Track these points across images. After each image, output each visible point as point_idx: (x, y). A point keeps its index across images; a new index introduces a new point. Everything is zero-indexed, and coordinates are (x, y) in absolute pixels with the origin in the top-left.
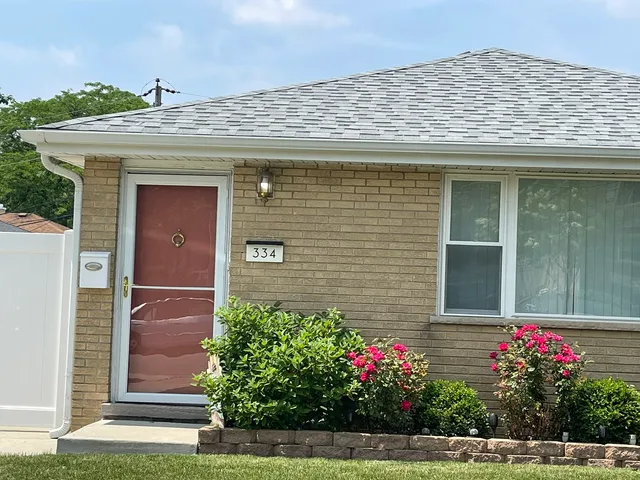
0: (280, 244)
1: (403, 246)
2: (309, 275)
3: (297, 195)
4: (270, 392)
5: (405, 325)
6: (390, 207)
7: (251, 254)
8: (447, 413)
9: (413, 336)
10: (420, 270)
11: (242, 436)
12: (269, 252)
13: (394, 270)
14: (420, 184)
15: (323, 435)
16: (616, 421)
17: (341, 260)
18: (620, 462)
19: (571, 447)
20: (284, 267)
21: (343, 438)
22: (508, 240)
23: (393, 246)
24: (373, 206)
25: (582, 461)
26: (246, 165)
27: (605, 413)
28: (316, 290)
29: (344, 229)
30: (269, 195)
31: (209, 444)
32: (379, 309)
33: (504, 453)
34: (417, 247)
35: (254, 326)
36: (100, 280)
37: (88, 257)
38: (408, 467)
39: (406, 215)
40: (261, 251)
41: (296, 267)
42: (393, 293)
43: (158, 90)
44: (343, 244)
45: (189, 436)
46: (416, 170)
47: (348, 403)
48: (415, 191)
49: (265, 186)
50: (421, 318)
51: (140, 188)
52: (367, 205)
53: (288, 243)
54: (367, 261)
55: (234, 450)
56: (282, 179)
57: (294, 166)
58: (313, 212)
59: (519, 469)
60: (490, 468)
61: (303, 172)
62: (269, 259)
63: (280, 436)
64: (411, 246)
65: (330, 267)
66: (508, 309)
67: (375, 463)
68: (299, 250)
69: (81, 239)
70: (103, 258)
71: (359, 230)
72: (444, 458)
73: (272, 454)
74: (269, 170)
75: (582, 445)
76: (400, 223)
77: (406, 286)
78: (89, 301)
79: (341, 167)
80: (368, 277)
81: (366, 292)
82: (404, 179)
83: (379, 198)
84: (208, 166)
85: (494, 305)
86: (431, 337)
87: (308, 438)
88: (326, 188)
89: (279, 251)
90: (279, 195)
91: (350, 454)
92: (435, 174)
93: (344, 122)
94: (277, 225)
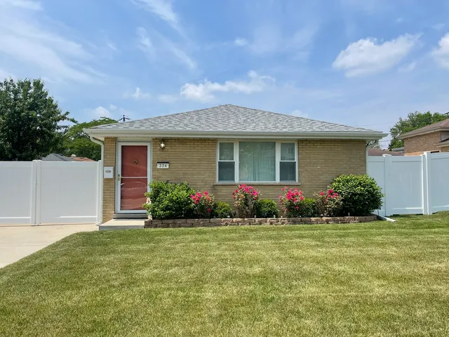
0: (168, 163)
1: (205, 162)
2: (177, 172)
3: (172, 148)
4: (167, 208)
5: (207, 186)
6: (201, 151)
7: (159, 166)
8: (221, 211)
9: (210, 189)
10: (211, 169)
11: (158, 222)
12: (165, 164)
14: (210, 144)
15: (184, 220)
16: (269, 212)
17: (187, 167)
18: (271, 223)
19: (257, 220)
20: (169, 170)
21: (190, 221)
22: (236, 160)
23: (202, 162)
24: (196, 150)
25: (260, 224)
26: (156, 139)
27: (265, 209)
28: (179, 176)
29: (188, 158)
30: (164, 148)
31: (148, 225)
32: (199, 181)
33: (238, 222)
34: (210, 162)
35: (161, 188)
36: (110, 176)
37: (106, 168)
38: (210, 229)
40: (162, 165)
41: (173, 169)
42: (203, 177)
43: (124, 118)
44: (188, 162)
45: (141, 223)
46: (209, 139)
47: (191, 210)
48: (208, 146)
49: (162, 145)
50: (212, 184)
51: (122, 147)
52: (194, 150)
53: (170, 162)
54: (195, 167)
55: (156, 226)
56: (168, 143)
57: (171, 139)
58: (178, 153)
59: (243, 227)
60: (235, 227)
61: (174, 141)
62: (165, 167)
63: (170, 221)
64: (208, 162)
65: (183, 169)
66: (237, 180)
67: (200, 228)
68: (174, 165)
69: (104, 163)
70: (111, 169)
71: (192, 158)
72: (220, 225)
73: (168, 227)
74: (163, 140)
75: (260, 219)
76: (204, 155)
77: (207, 174)
78: (107, 182)
79: (186, 139)
80: (195, 172)
81: (195, 177)
82: (205, 142)
83: (198, 148)
84: (144, 139)
85: (233, 179)
86: (215, 190)
87: (179, 221)
88: (181, 145)
89: (168, 165)
90: (167, 148)
91: (192, 225)
92: (214, 141)
93: (186, 125)
94: (166, 157)
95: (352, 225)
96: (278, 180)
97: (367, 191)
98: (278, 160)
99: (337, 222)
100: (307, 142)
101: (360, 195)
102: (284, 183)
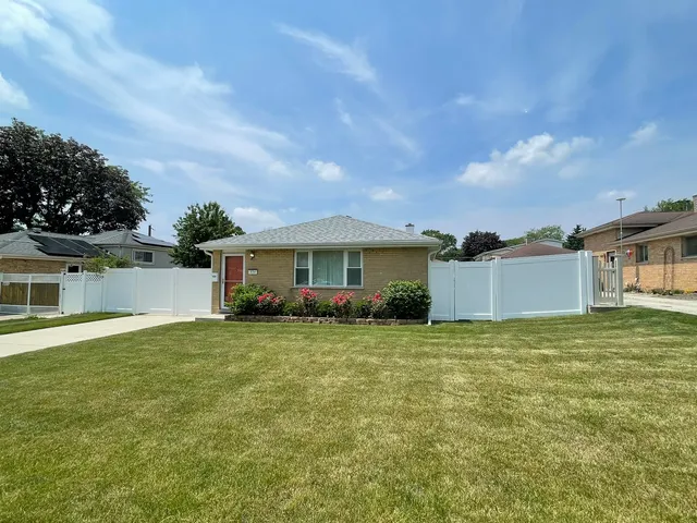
2: (263, 277)
3: (260, 257)
4: (241, 307)
6: (281, 259)
7: (250, 272)
11: (234, 317)
12: (254, 271)
15: (253, 316)
20: (257, 275)
26: (248, 250)
29: (271, 265)
30: (253, 257)
31: (227, 319)
36: (217, 280)
37: (213, 274)
39: (285, 261)
41: (260, 275)
42: (283, 281)
46: (287, 250)
48: (288, 255)
50: (290, 287)
51: (226, 257)
52: (276, 259)
53: (258, 269)
55: (233, 320)
56: (257, 253)
61: (260, 252)
63: (243, 317)
65: (268, 275)
66: (311, 284)
68: (261, 271)
69: (213, 270)
73: (241, 321)
74: (253, 252)
77: (285, 279)
78: (215, 285)
82: (285, 252)
83: (279, 257)
84: (241, 251)
85: (307, 283)
86: (292, 292)
87: (250, 317)
88: (266, 255)
89: (256, 271)
90: (255, 257)
91: (259, 321)
92: (293, 251)
94: (255, 265)
95: (392, 326)
96: (345, 285)
97: (409, 296)
98: (346, 267)
99: (379, 324)
100: (371, 250)
101: (401, 299)
102: (351, 287)
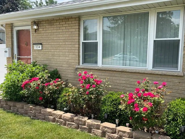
0: (41, 44)
1: (69, 43)
2: (48, 53)
3: (44, 29)
5: (71, 68)
6: (66, 31)
7: (35, 48)
9: (72, 72)
10: (74, 51)
12: (39, 45)
13: (67, 51)
14: (73, 22)
17: (55, 48)
20: (42, 50)
22: (100, 39)
23: (67, 43)
24: (61, 31)
28: (50, 57)
29: (55, 39)
32: (64, 63)
34: (73, 43)
37: (5, 49)
39: (70, 33)
40: (37, 46)
41: (45, 50)
42: (67, 58)
44: (55, 44)
48: (72, 25)
49: (35, 27)
52: (60, 31)
53: (42, 44)
54: (61, 48)
56: (41, 25)
57: (43, 20)
58: (48, 34)
61: (45, 22)
62: (39, 49)
64: (71, 43)
65: (52, 51)
68: (45, 46)
70: (7, 50)
71: (58, 38)
76: (68, 36)
77: (70, 56)
78: (8, 60)
79: (53, 19)
80: (61, 53)
81: (61, 58)
82: (69, 21)
83: (63, 28)
88: (50, 26)
89: (41, 46)
94: (41, 39)
98: (152, 38)
102: (159, 70)
